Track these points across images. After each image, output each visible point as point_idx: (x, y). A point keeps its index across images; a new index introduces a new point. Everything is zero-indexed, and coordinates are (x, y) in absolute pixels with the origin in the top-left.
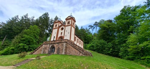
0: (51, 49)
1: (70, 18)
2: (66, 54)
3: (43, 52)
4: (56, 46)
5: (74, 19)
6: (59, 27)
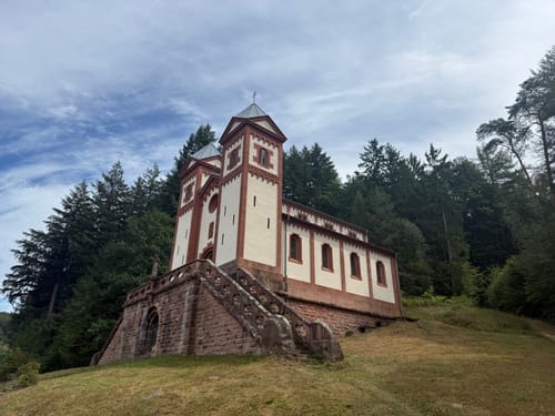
1: (237, 125)
2: (190, 351)
3: (124, 349)
4: (159, 309)
5: (264, 123)
6: (202, 195)
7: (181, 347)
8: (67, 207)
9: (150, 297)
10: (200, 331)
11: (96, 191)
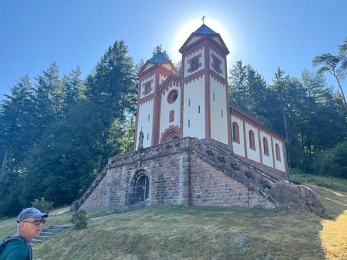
0: (135, 184)
1: (199, 38)
2: (190, 203)
3: (111, 199)
4: (149, 171)
5: (216, 39)
6: (160, 90)
7: (180, 199)
8: (15, 93)
9: (139, 162)
10: (197, 188)
11: (37, 83)
